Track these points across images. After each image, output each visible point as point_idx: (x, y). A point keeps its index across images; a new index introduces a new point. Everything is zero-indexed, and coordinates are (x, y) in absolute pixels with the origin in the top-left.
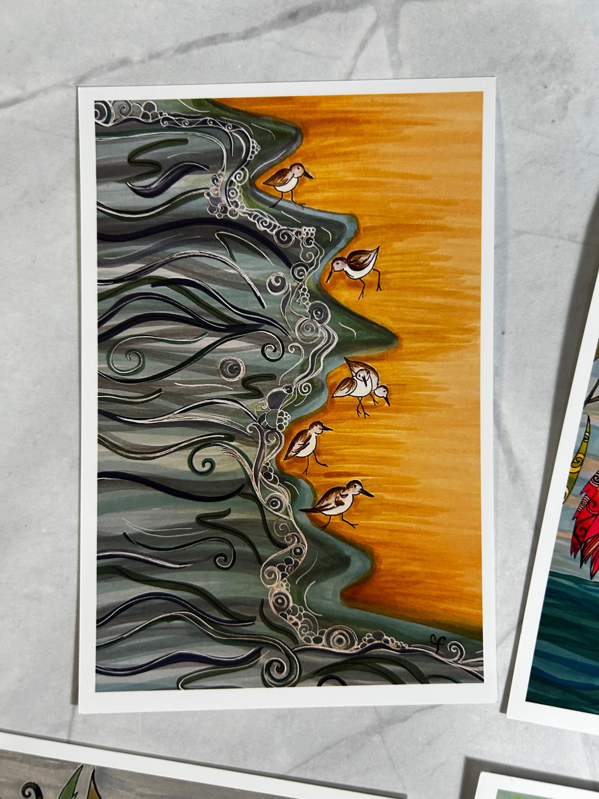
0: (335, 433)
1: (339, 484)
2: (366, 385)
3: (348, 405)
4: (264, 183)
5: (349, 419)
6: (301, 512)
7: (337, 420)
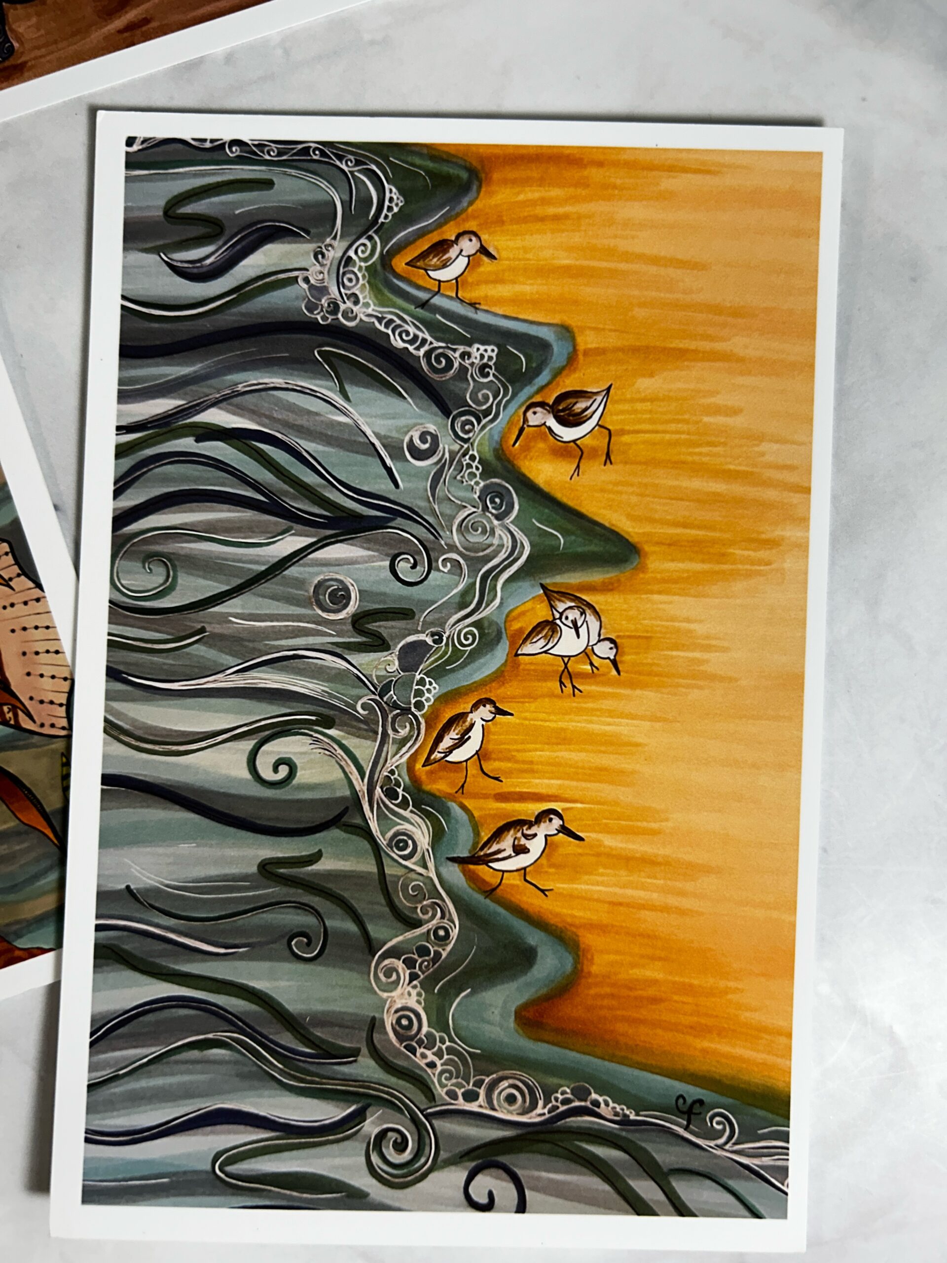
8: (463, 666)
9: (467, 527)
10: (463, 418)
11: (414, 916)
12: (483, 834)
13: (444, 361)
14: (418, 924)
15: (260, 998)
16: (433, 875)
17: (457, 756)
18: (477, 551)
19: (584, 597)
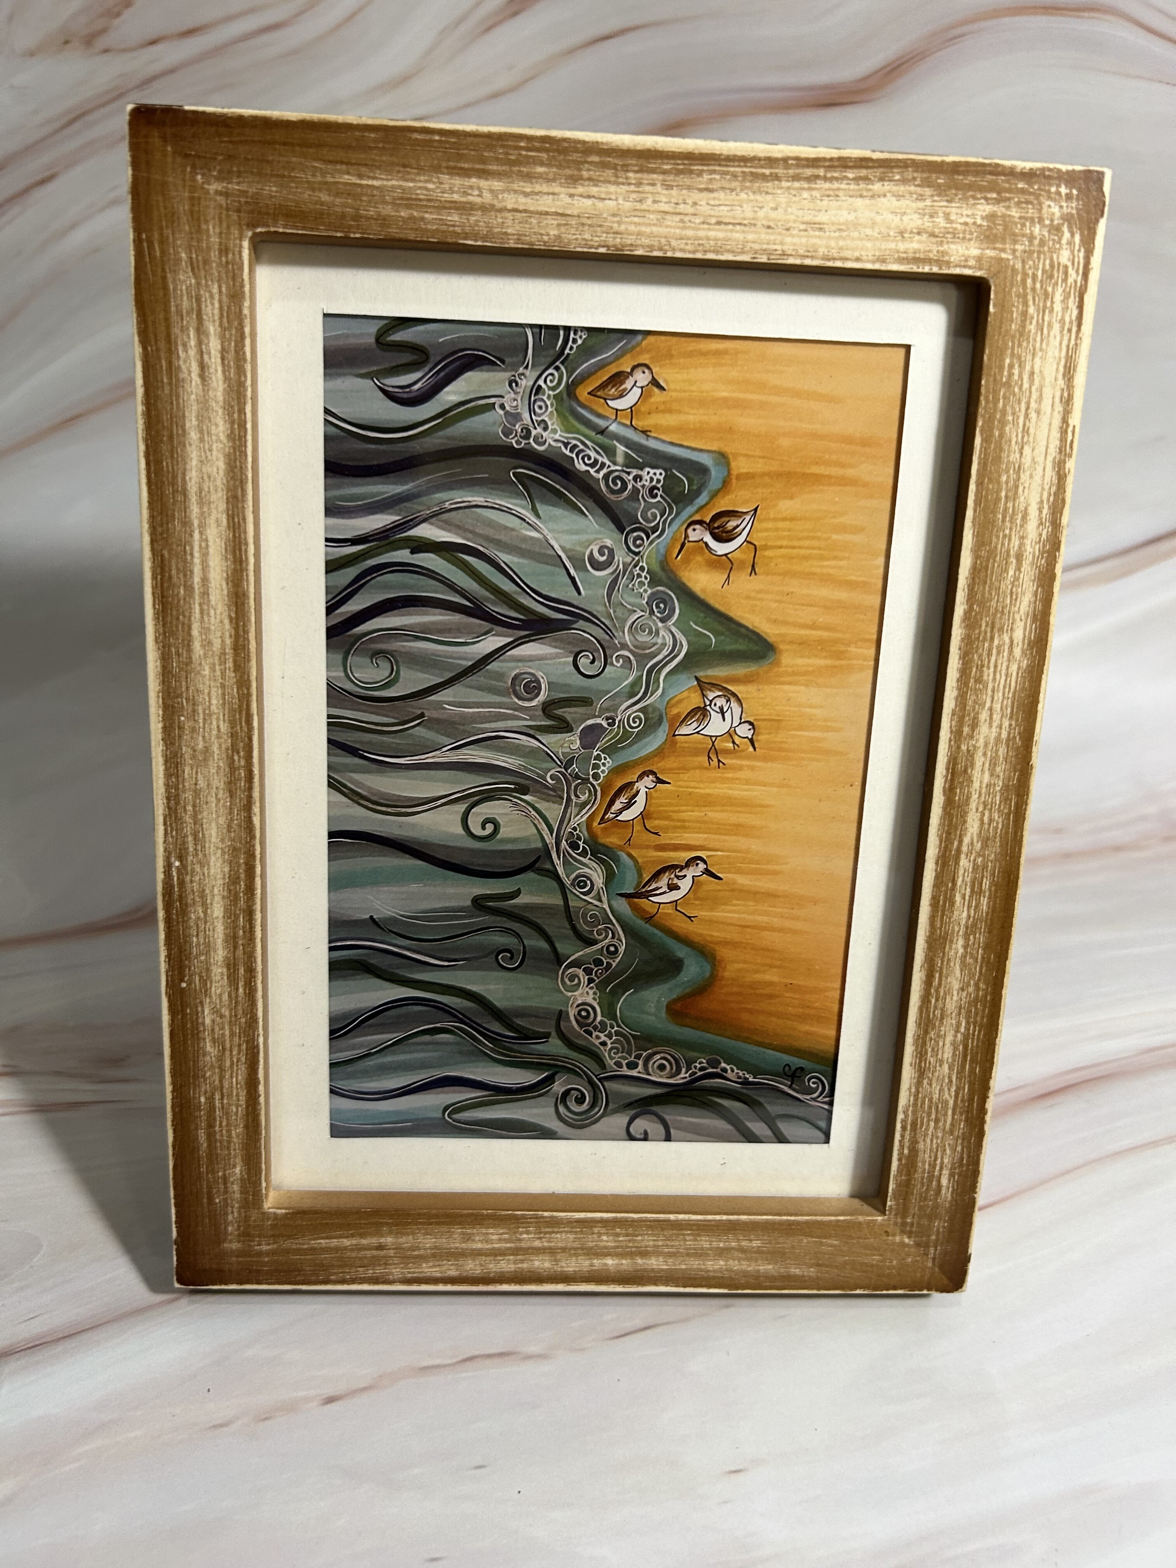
0: (674, 789)
1: (674, 861)
2: (724, 720)
3: (696, 748)
4: (589, 393)
5: (695, 768)
6: (619, 898)
7: (679, 769)
8: (631, 745)
9: (636, 628)
10: (635, 534)
11: (592, 937)
12: (644, 876)
13: (619, 483)
14: (594, 942)
15: (476, 998)
16: (606, 906)
17: (626, 816)
18: (644, 649)
19: (730, 687)
